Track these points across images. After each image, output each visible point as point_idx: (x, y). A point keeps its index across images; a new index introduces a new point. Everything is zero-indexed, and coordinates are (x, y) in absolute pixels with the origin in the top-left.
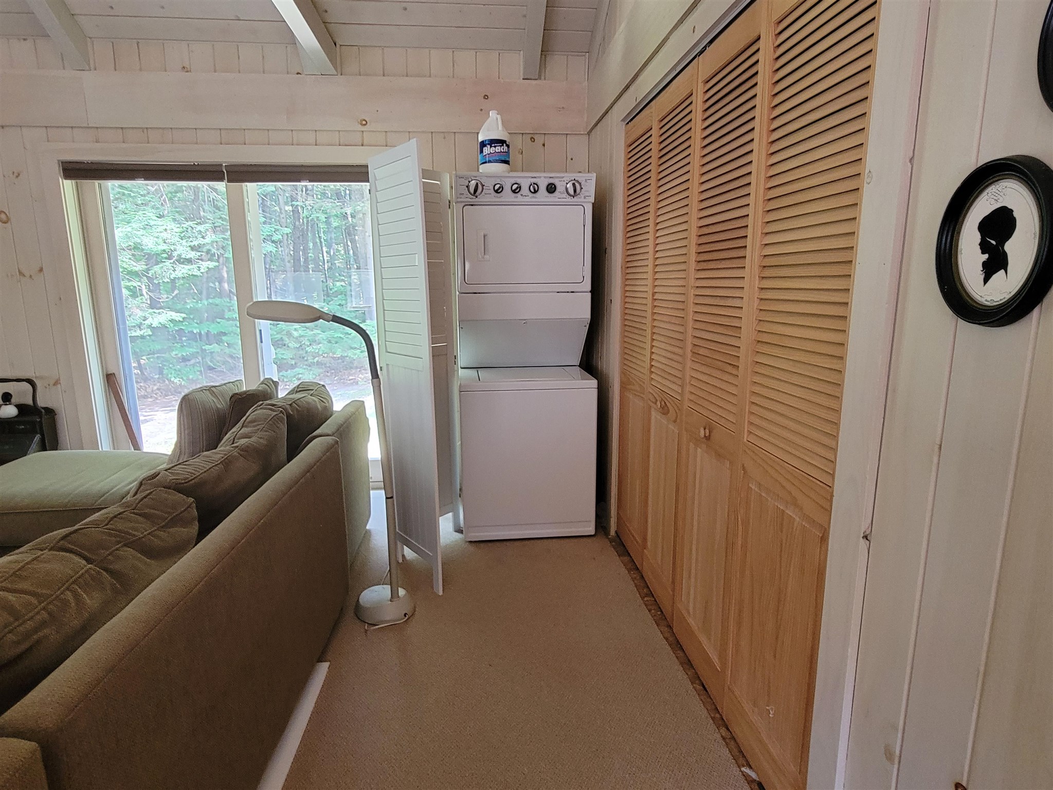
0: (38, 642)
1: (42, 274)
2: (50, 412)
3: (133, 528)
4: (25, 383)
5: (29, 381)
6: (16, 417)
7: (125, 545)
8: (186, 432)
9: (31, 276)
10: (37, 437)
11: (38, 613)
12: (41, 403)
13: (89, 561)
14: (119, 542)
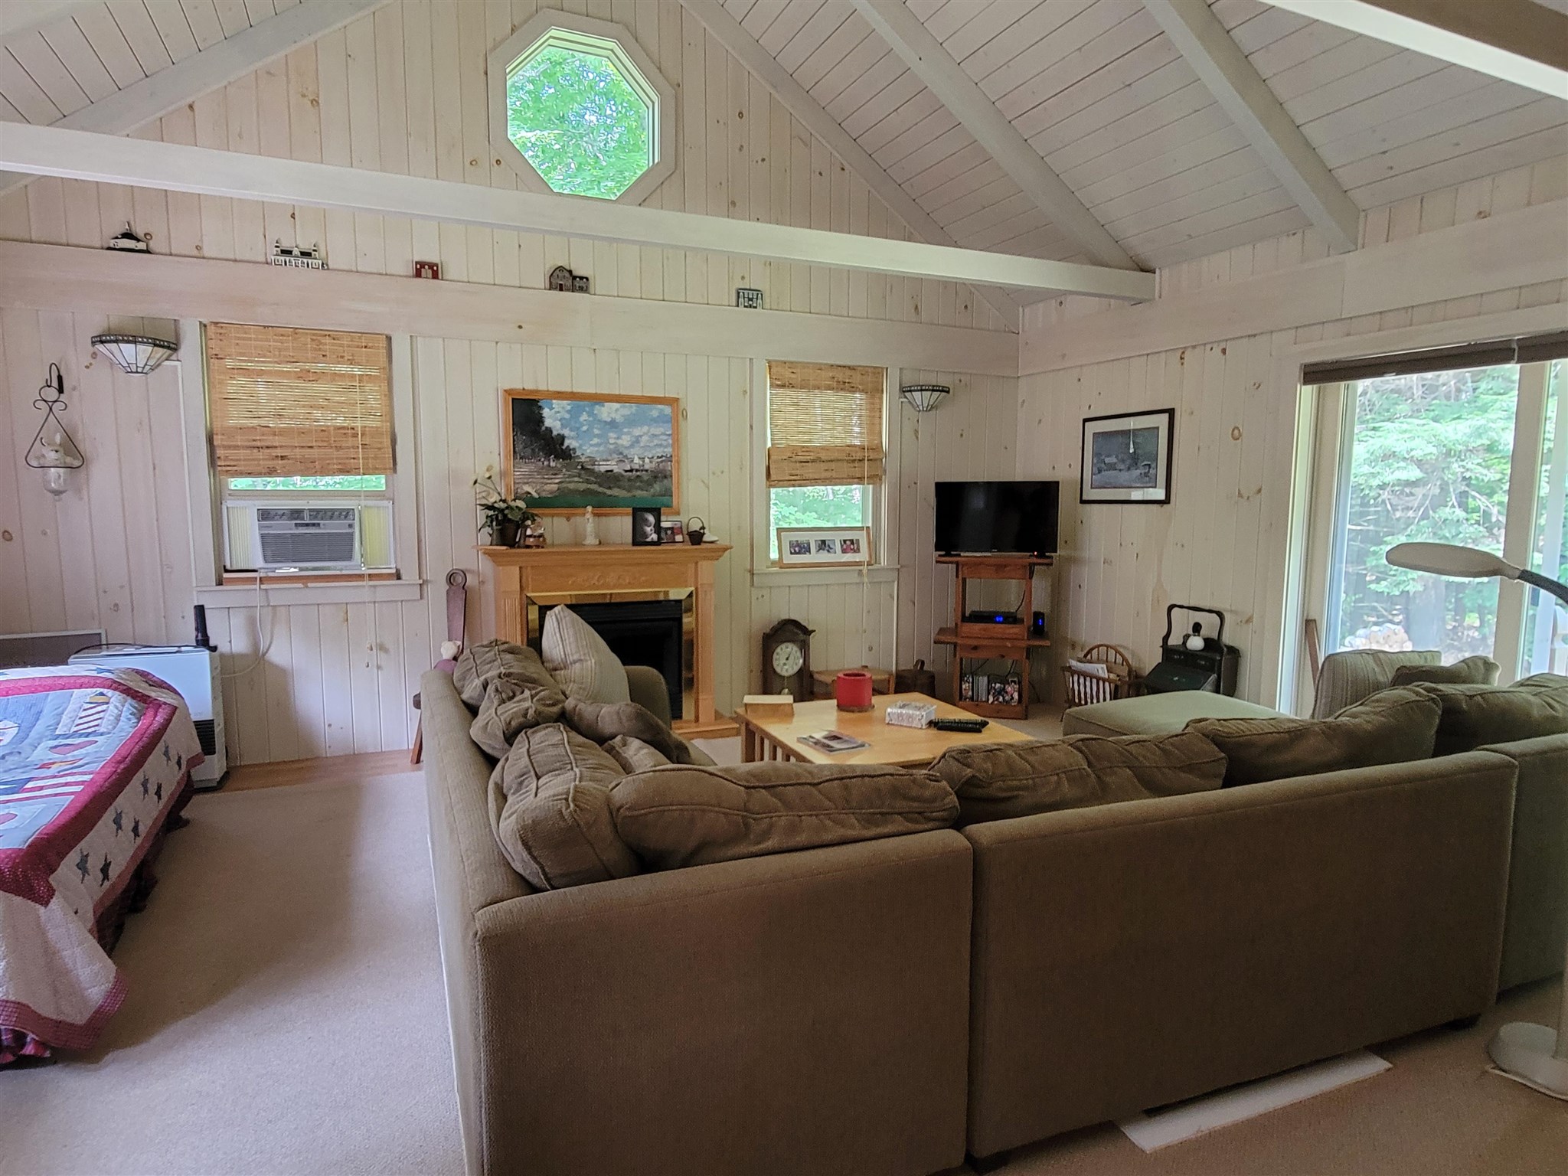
0: (1016, 797)
1: (1259, 495)
2: (1234, 653)
3: (1145, 757)
4: (1214, 615)
5: (1220, 614)
6: (1202, 650)
7: (1129, 767)
8: (1323, 701)
9: (1248, 498)
10: (1214, 677)
11: (1027, 779)
12: (1227, 639)
13: (1090, 765)
14: (1125, 762)
